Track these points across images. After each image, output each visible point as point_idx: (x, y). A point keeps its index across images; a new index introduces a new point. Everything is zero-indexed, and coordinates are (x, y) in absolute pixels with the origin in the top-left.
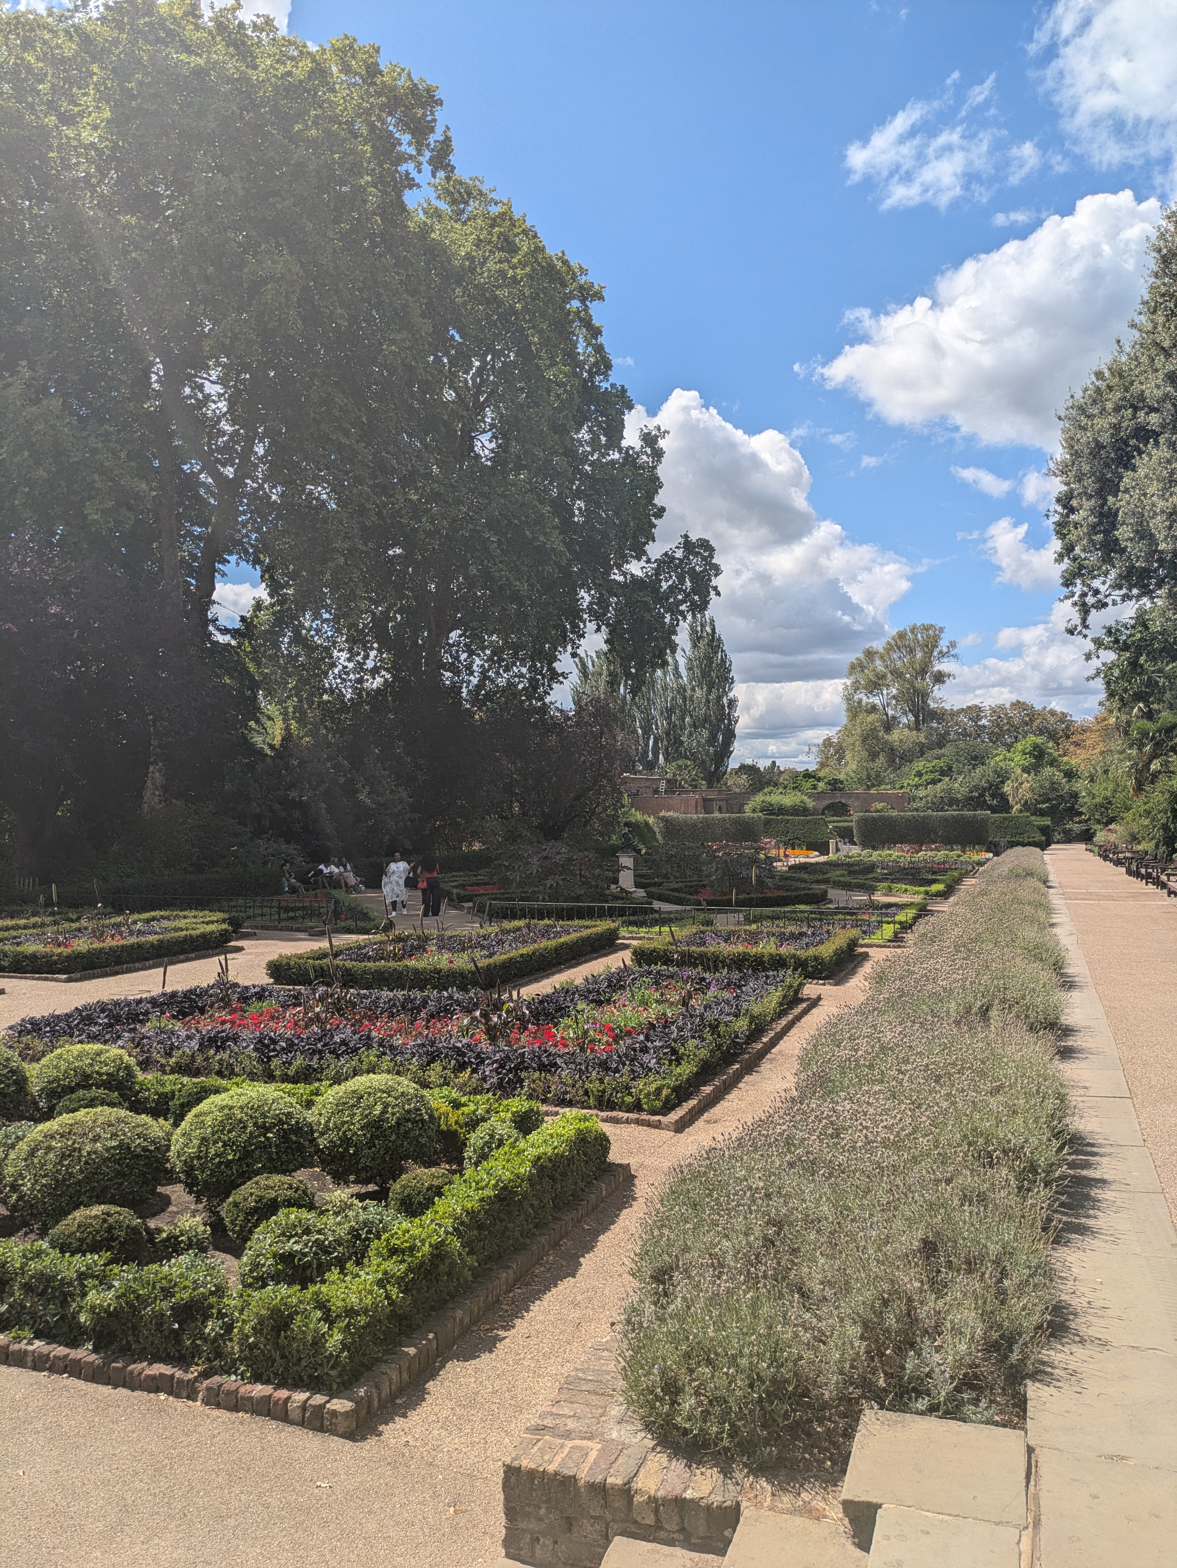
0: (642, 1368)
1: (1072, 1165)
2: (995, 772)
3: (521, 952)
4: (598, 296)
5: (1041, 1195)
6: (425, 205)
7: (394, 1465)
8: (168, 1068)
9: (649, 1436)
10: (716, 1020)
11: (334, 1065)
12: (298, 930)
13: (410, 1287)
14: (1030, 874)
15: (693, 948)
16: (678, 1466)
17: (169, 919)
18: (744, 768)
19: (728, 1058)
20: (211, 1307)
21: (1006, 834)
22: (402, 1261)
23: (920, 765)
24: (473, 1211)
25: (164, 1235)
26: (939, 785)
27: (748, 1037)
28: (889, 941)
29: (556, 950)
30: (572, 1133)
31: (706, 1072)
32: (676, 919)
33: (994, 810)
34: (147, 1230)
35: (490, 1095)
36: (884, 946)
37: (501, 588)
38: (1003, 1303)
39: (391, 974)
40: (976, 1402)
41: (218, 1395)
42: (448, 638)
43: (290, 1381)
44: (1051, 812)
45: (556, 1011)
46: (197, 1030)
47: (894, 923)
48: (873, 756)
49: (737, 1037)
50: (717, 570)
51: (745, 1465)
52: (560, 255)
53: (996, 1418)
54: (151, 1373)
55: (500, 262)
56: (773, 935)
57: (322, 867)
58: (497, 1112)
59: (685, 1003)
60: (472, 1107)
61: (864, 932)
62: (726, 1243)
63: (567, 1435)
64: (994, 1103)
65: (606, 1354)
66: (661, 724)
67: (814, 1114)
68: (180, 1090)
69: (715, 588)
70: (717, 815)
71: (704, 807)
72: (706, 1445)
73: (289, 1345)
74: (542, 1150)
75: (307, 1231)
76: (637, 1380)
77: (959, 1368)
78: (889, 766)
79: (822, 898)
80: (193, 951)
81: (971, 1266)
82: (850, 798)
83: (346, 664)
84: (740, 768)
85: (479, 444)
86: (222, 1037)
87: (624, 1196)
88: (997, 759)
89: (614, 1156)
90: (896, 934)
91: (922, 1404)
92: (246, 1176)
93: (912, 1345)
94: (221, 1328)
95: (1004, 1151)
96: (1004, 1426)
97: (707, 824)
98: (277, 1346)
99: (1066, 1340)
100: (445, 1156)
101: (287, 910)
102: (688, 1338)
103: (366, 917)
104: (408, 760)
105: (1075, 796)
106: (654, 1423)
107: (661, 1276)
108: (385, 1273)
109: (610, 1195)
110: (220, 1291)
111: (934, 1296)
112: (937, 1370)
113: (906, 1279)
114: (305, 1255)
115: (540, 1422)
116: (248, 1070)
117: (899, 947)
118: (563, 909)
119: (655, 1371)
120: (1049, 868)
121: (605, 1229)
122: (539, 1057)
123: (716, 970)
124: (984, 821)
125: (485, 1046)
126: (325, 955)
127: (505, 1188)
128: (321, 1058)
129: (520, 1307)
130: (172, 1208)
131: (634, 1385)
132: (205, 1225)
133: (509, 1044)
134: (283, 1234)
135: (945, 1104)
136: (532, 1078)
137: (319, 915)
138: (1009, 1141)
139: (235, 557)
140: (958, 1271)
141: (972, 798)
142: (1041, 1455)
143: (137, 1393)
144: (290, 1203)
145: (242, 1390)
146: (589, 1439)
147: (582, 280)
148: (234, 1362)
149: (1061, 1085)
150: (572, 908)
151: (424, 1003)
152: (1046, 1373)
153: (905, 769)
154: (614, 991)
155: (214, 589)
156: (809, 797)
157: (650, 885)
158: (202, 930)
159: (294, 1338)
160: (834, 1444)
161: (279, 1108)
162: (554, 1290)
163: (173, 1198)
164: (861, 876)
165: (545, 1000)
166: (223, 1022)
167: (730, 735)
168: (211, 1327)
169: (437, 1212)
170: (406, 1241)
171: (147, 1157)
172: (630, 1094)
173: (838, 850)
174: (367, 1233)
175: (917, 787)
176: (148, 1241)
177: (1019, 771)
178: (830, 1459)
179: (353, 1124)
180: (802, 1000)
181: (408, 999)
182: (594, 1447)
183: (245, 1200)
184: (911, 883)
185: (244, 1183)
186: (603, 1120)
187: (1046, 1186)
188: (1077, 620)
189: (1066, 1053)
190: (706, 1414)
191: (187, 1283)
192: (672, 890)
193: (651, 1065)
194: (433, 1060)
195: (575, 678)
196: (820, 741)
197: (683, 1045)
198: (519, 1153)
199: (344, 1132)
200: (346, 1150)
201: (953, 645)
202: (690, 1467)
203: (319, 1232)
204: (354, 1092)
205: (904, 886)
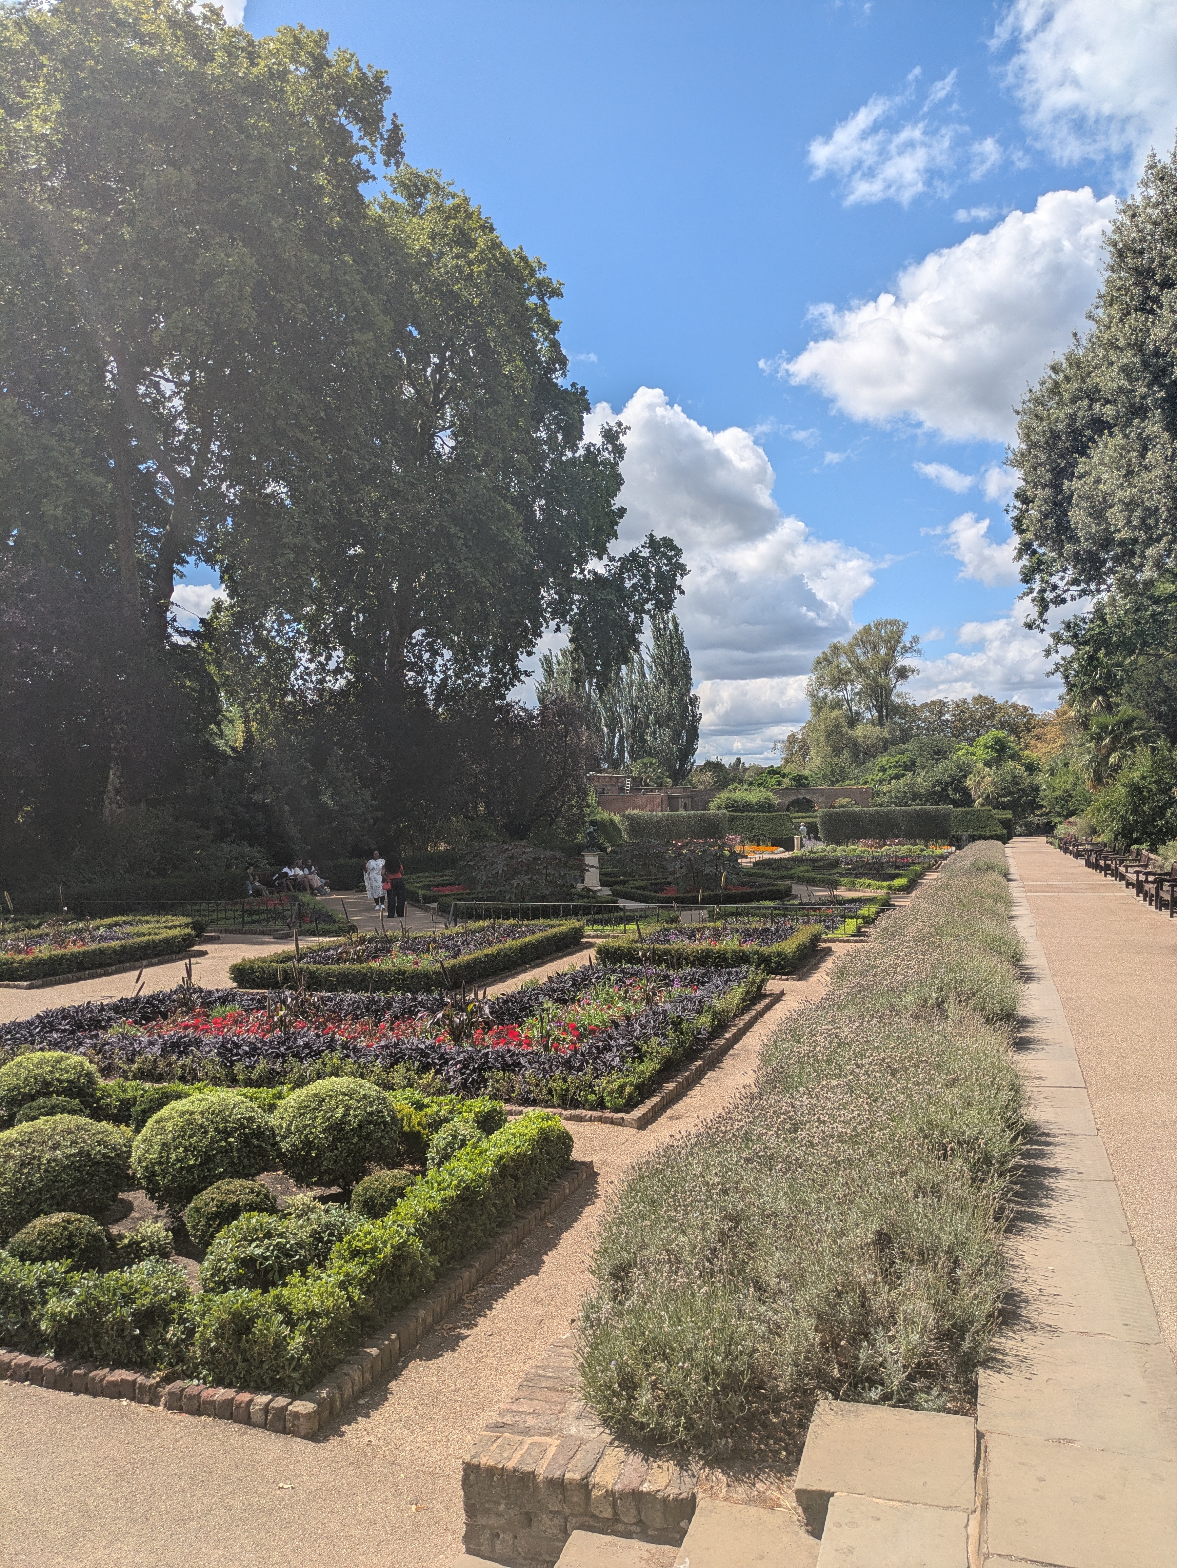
0: (600, 1365)
1: (1026, 1155)
2: (958, 766)
3: (485, 952)
4: (556, 293)
5: (995, 1185)
6: (381, 200)
7: (356, 1465)
8: (130, 1074)
9: (607, 1431)
10: (679, 1017)
11: (297, 1068)
12: (263, 933)
13: (372, 1288)
14: (991, 868)
15: (657, 946)
16: (636, 1460)
17: (131, 925)
18: (709, 765)
19: (691, 1055)
20: (172, 1312)
21: (968, 828)
22: (364, 1263)
23: (883, 760)
24: (435, 1212)
25: (126, 1241)
26: (902, 780)
27: (711, 1033)
28: (853, 936)
29: (521, 949)
30: (535, 1132)
31: (668, 1069)
32: (641, 917)
33: (956, 804)
34: (109, 1236)
35: (453, 1096)
36: (848, 941)
37: (467, 585)
38: (955, 1292)
39: (355, 976)
40: (928, 1390)
41: (180, 1399)
42: (411, 638)
43: (252, 1384)
44: (1012, 806)
45: (521, 1010)
46: (159, 1036)
47: (857, 917)
48: (837, 751)
49: (699, 1033)
50: (682, 569)
51: (701, 1457)
52: (518, 250)
53: (949, 1405)
54: (113, 1379)
55: (457, 257)
56: (737, 931)
57: (286, 870)
58: (460, 1113)
59: (649, 1000)
60: (435, 1108)
61: (827, 927)
62: (683, 1239)
63: (527, 1432)
64: (950, 1096)
65: (566, 1350)
66: (627, 722)
67: (772, 1109)
68: (142, 1096)
69: (679, 587)
70: (682, 812)
71: (669, 805)
72: (662, 1438)
73: (250, 1349)
74: (504, 1150)
75: (269, 1235)
76: (594, 1377)
77: (911, 1357)
78: (853, 762)
79: (786, 894)
80: (156, 956)
81: (924, 1256)
82: (815, 793)
83: (307, 665)
84: (705, 765)
85: (439, 441)
86: (185, 1042)
87: (587, 1194)
88: (960, 753)
89: (577, 1155)
90: (859, 929)
91: (875, 1394)
92: (208, 1181)
93: (866, 1335)
94: (183, 1333)
95: (959, 1143)
96: (956, 1413)
97: (672, 822)
98: (238, 1350)
99: (1017, 1327)
100: (408, 1157)
101: (251, 913)
102: (644, 1333)
103: (330, 919)
104: (372, 760)
105: (1036, 789)
106: (612, 1418)
107: (620, 1273)
108: (347, 1275)
109: (573, 1193)
110: (181, 1296)
111: (887, 1287)
112: (889, 1360)
113: (861, 1272)
114: (266, 1259)
115: (499, 1420)
116: (211, 1074)
117: (862, 941)
118: (528, 909)
119: (612, 1367)
120: (1011, 861)
121: (568, 1227)
122: (503, 1057)
123: (680, 966)
124: (947, 815)
125: (449, 1047)
126: (289, 958)
127: (467, 1188)
128: (284, 1062)
129: (484, 1305)
130: (134, 1214)
131: (592, 1381)
132: (167, 1230)
133: (473, 1045)
134: (245, 1239)
135: (901, 1098)
136: (495, 1078)
137: (284, 918)
138: (964, 1133)
139: (193, 558)
140: (912, 1262)
141: (935, 793)
142: (991, 1441)
143: (100, 1399)
144: (252, 1207)
145: (204, 1394)
146: (548, 1435)
147: (540, 275)
148: (196, 1366)
149: (1016, 1076)
150: (537, 908)
151: (389, 1005)
152: (997, 1360)
153: (869, 764)
154: (579, 990)
155: (172, 590)
156: (774, 793)
157: (616, 883)
158: (165, 935)
159: (255, 1342)
160: (789, 1434)
161: (241, 1112)
162: (517, 1288)
163: (135, 1204)
164: (825, 872)
165: (508, 1000)
166: (186, 1027)
167: (693, 735)
168: (173, 1333)
169: (399, 1213)
170: (368, 1243)
171: (107, 1164)
172: (593, 1092)
173: (802, 846)
174: (329, 1235)
175: (880, 782)
176: (110, 1248)
177: (981, 765)
178: (785, 1449)
179: (315, 1127)
180: (765, 996)
181: (373, 1001)
182: (553, 1443)
183: (207, 1205)
184: (874, 878)
185: (205, 1188)
186: (567, 1119)
187: (1000, 1175)
188: (1034, 614)
189: (1021, 1045)
190: (661, 1410)
191: (147, 1289)
192: (637, 888)
193: (614, 1064)
194: (397, 1062)
195: (539, 675)
196: (786, 738)
197: (646, 1042)
198: (481, 1153)
199: (306, 1136)
200: (308, 1153)
201: (916, 640)
202: (647, 1461)
203: (281, 1235)
204: (316, 1095)
205: (867, 881)
